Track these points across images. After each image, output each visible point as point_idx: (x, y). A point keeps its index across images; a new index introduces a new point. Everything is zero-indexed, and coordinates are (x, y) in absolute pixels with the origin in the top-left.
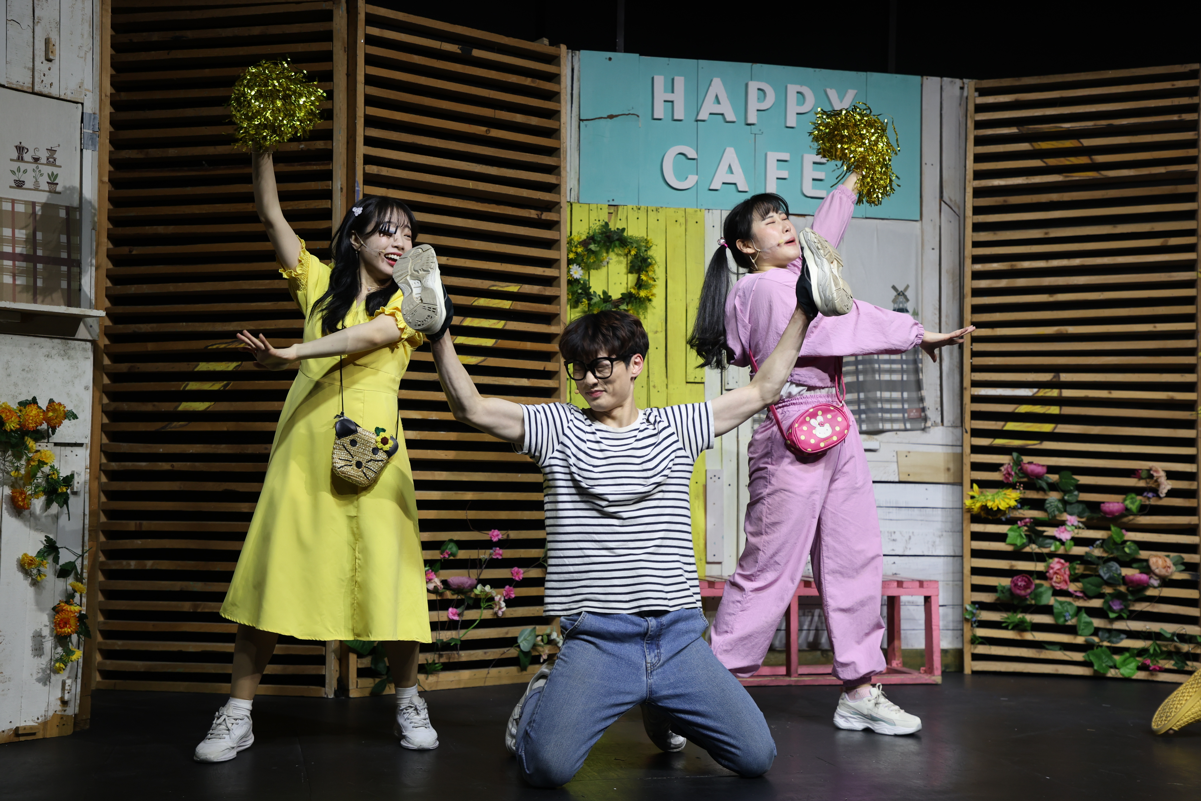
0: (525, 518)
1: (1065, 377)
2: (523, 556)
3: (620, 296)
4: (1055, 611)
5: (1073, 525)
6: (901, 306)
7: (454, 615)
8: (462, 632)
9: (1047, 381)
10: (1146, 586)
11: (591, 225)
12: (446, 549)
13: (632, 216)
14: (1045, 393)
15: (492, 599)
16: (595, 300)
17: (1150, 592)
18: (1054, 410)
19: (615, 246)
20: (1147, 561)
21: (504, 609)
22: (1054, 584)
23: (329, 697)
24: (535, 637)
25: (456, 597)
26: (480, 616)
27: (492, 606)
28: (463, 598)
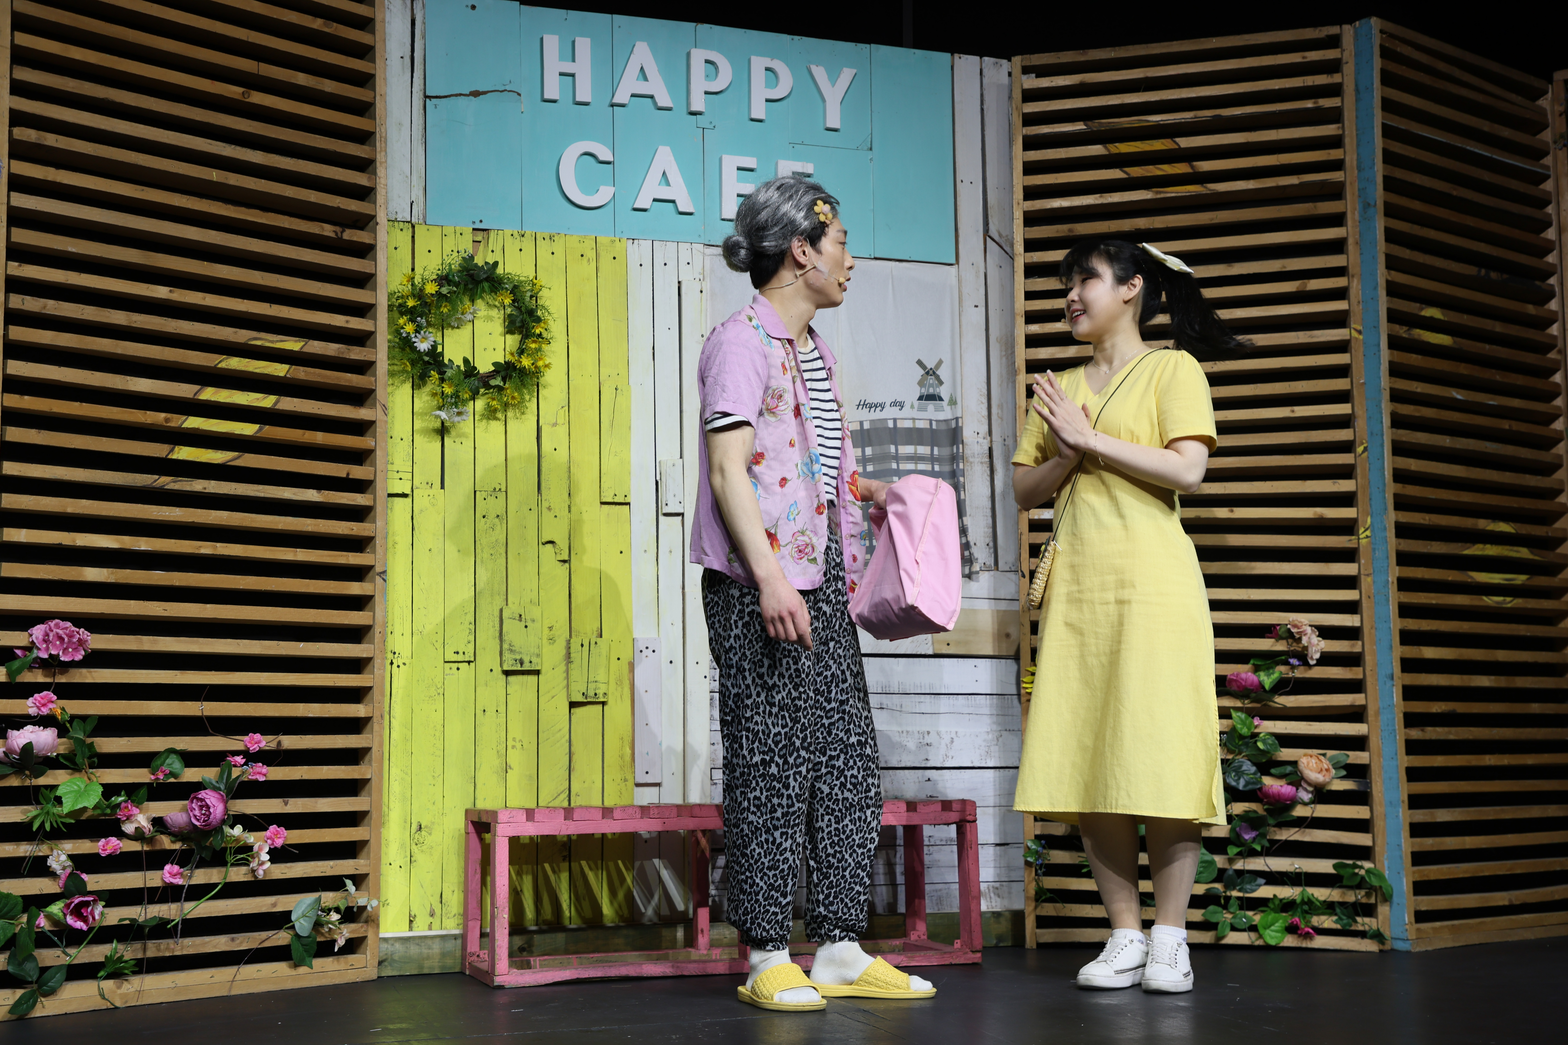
0: (311, 715)
2: (305, 777)
3: (493, 368)
6: (931, 391)
7: (173, 875)
8: (189, 906)
10: (1294, 802)
11: (444, 257)
12: (162, 764)
13: (512, 246)
15: (248, 849)
16: (449, 373)
17: (1300, 811)
19: (483, 291)
20: (1294, 763)
21: (269, 863)
24: (320, 913)
25: (177, 846)
26: (225, 878)
27: (248, 860)
28: (194, 847)
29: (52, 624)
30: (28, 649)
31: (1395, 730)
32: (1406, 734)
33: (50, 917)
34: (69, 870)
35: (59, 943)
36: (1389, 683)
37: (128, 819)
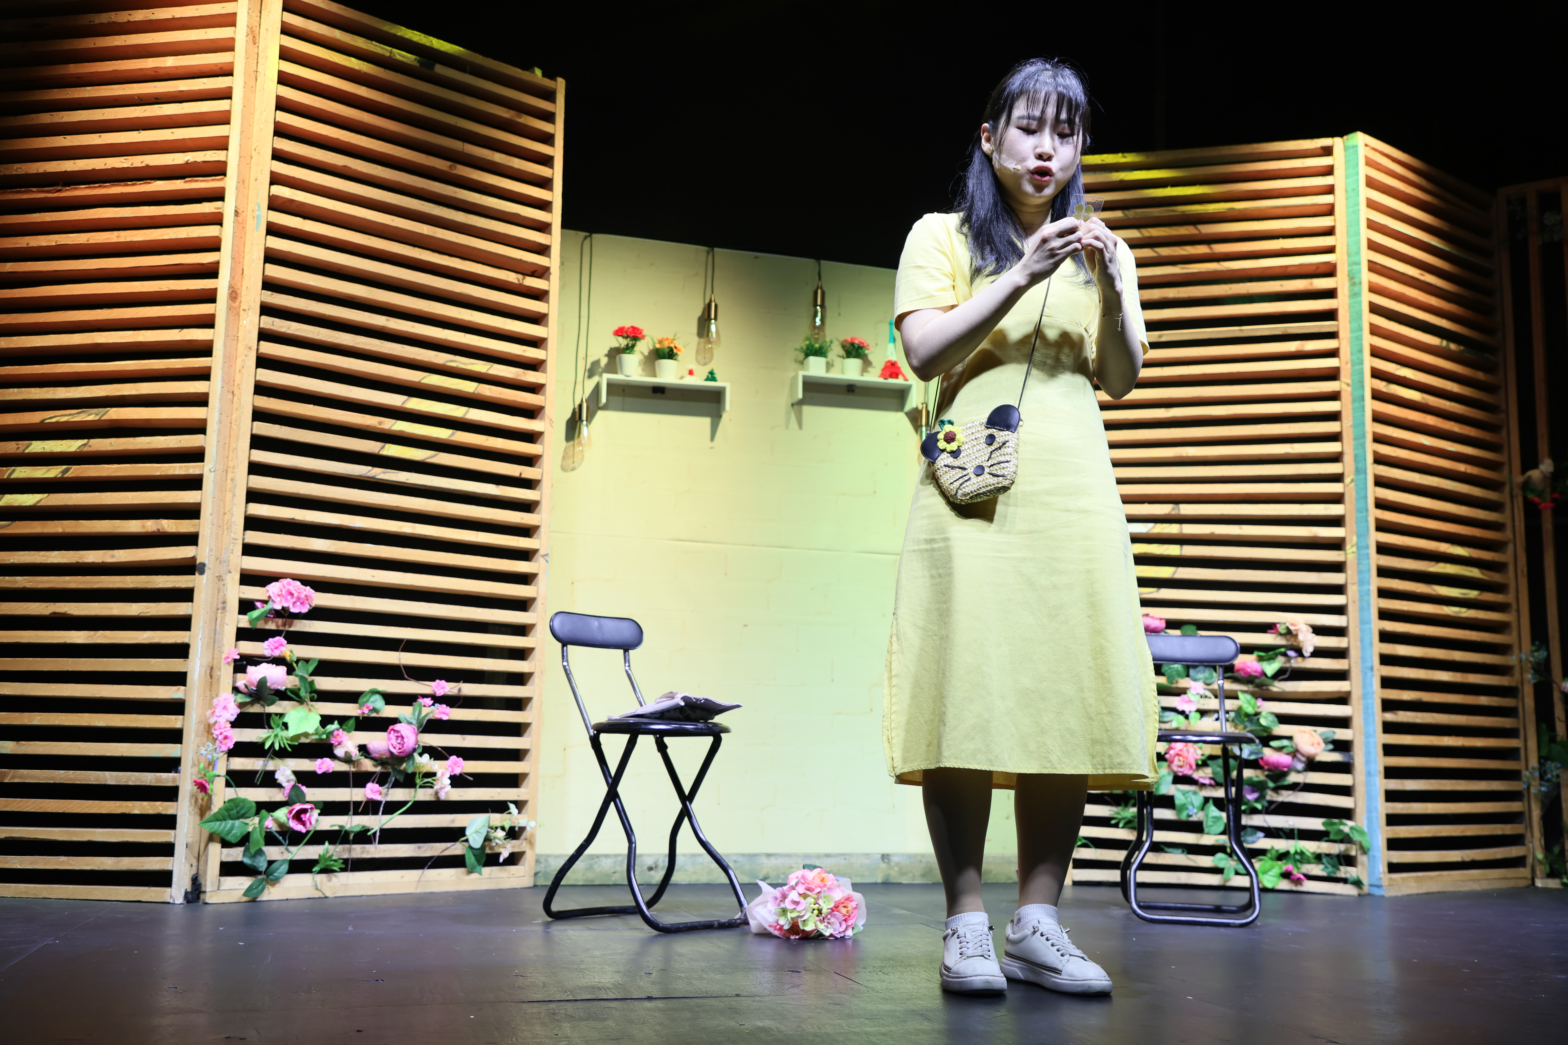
0: (484, 668)
1: (1187, 510)
2: (480, 718)
4: (1177, 802)
5: (1198, 694)
7: (374, 793)
8: (385, 818)
9: (1165, 515)
10: (1289, 770)
12: (367, 702)
14: (1162, 529)
15: (433, 774)
17: (1293, 778)
18: (1173, 550)
20: (1291, 738)
21: (450, 787)
22: (1175, 769)
23: (176, 902)
24: (490, 830)
25: (378, 769)
26: (414, 797)
27: (432, 783)
28: (390, 770)
29: (285, 581)
30: (265, 602)
31: (1373, 713)
32: (1383, 716)
33: (276, 821)
34: (293, 783)
35: (283, 841)
36: (1369, 674)
37: (339, 744)
